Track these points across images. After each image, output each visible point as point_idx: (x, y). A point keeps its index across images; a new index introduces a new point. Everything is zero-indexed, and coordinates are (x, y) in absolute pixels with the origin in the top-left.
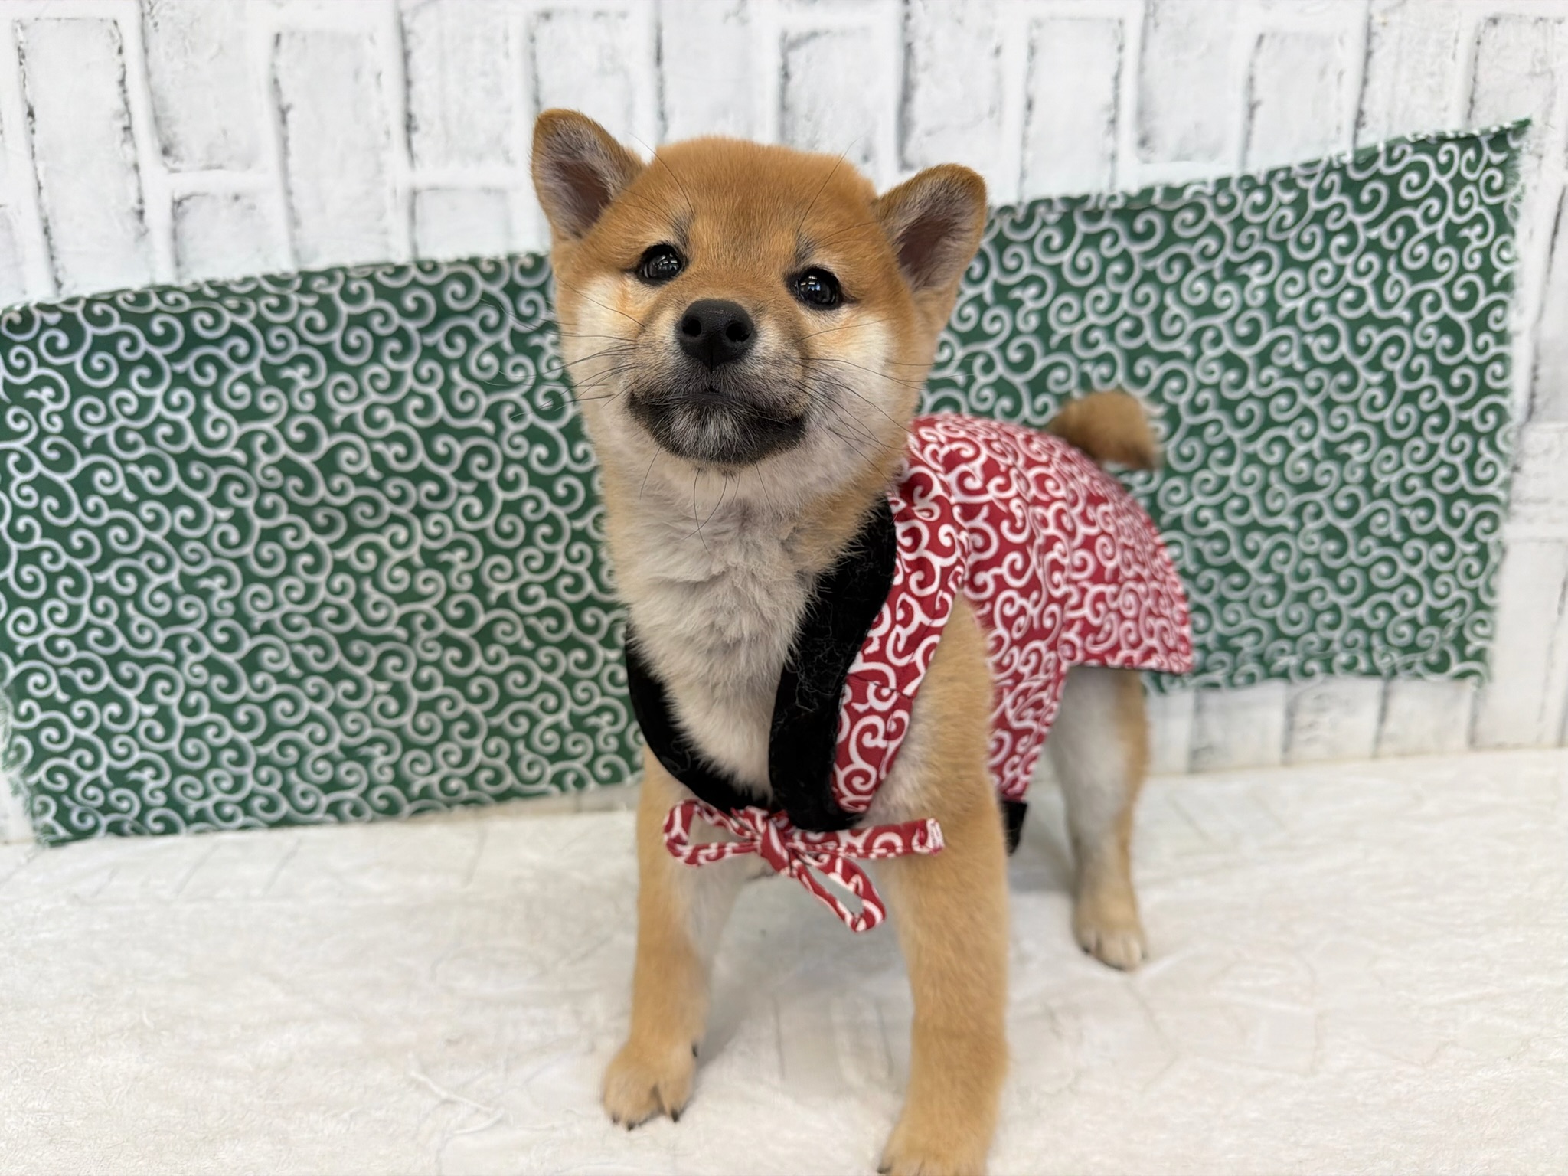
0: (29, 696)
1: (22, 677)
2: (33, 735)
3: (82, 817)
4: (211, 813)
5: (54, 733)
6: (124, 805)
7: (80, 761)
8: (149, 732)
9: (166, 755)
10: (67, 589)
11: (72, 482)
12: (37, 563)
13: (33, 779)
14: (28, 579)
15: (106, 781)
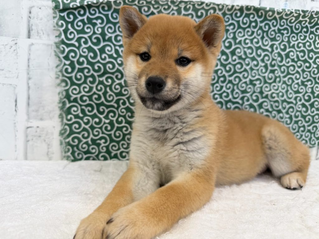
0: (71, 114)
1: (70, 108)
2: (70, 126)
3: (78, 154)
4: (119, 155)
5: (77, 126)
6: (94, 151)
7: (83, 136)
8: (106, 127)
9: (110, 135)
10: (90, 82)
11: (99, 49)
12: (83, 72)
13: (67, 140)
14: (79, 77)
15: (90, 142)
